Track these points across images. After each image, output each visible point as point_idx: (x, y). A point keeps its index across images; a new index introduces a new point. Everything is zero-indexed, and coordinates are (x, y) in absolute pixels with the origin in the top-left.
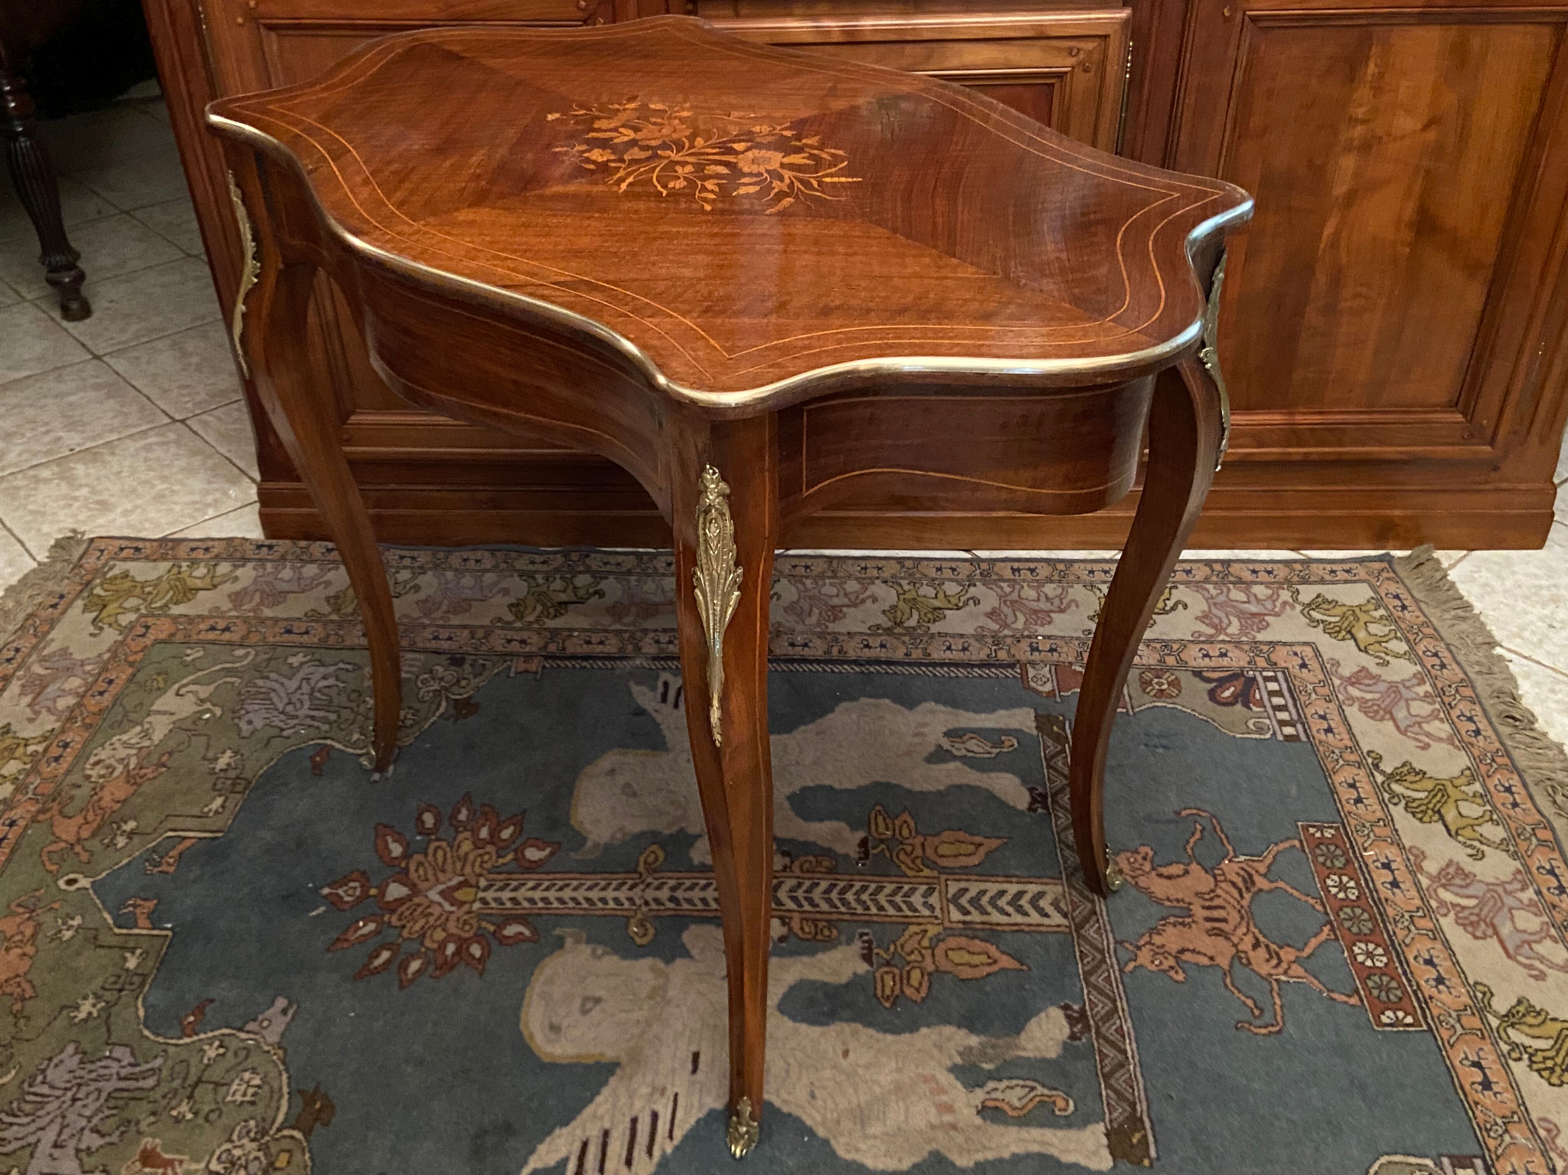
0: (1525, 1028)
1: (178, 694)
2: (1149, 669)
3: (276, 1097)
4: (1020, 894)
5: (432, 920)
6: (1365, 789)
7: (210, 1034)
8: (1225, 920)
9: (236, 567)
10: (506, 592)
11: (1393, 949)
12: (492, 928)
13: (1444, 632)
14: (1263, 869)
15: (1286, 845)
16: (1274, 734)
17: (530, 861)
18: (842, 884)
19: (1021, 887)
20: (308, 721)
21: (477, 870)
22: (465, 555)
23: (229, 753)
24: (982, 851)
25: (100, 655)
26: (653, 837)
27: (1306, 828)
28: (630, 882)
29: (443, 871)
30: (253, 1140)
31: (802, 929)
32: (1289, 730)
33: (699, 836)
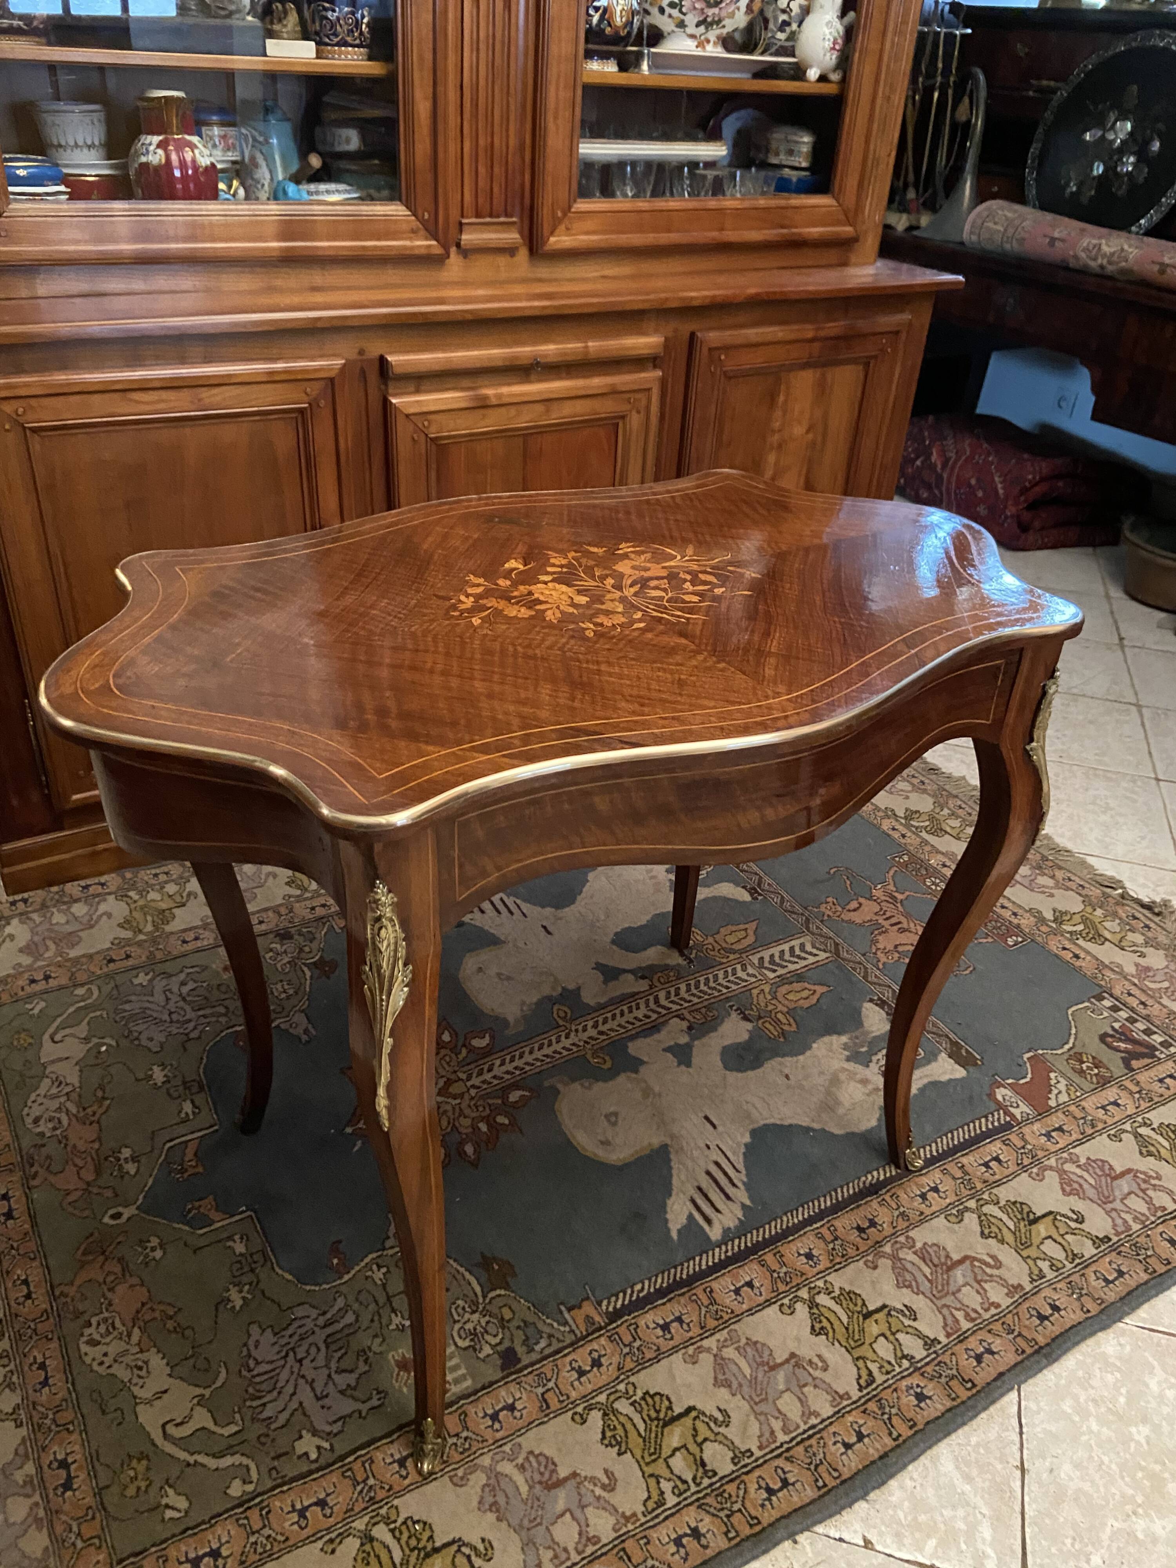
0: (1067, 923)
1: (56, 1042)
3: (459, 1277)
4: (792, 949)
5: (450, 1114)
6: (901, 829)
7: (363, 1264)
8: (900, 923)
12: (498, 1101)
14: (893, 889)
15: (892, 871)
17: (483, 1048)
18: (692, 982)
19: (789, 944)
20: (203, 1020)
21: (449, 1069)
23: (157, 1068)
24: (751, 932)
26: (549, 1001)
27: (893, 859)
28: (563, 1034)
30: (473, 1312)
31: (695, 1018)
33: (579, 988)
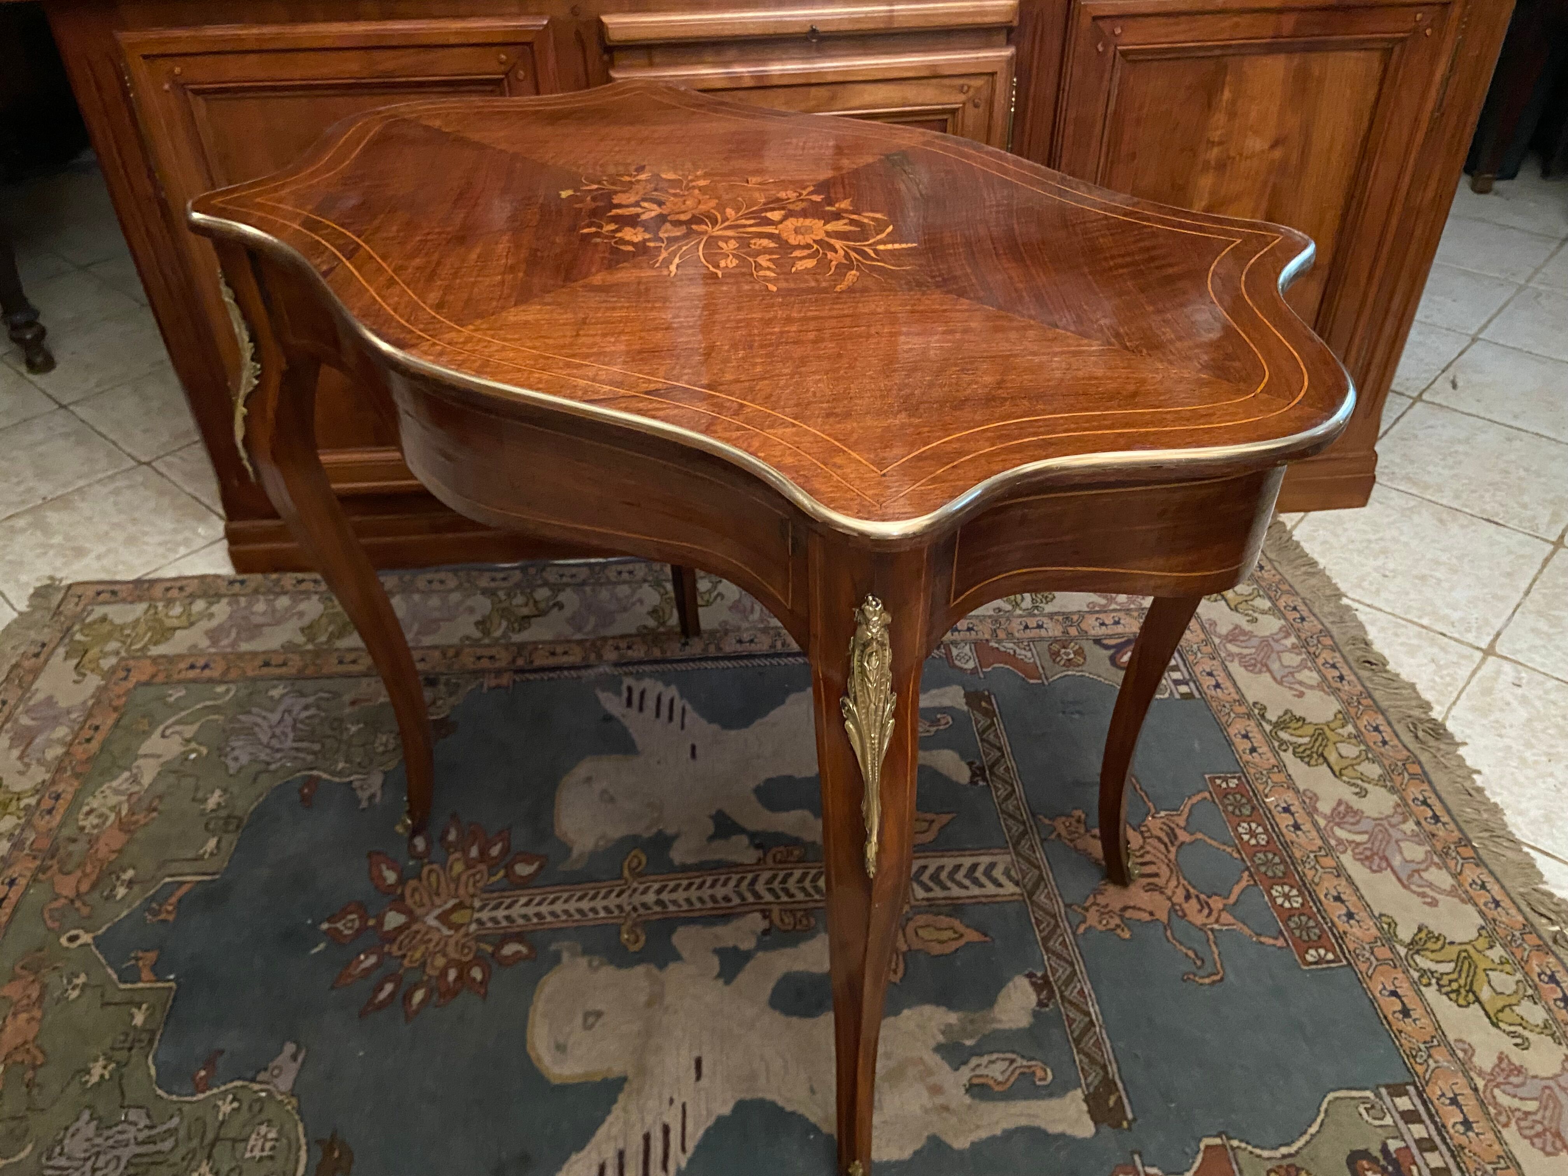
0: (1428, 953)
1: (163, 736)
2: (1056, 640)
3: (294, 1151)
4: (974, 867)
5: (431, 945)
6: (1257, 738)
7: (223, 1088)
8: (1156, 875)
9: (211, 604)
10: (471, 610)
11: (1305, 888)
12: (490, 949)
13: (1298, 587)
14: (1182, 823)
15: (1198, 797)
16: (1171, 693)
17: (521, 877)
18: (812, 872)
19: (974, 860)
20: (294, 753)
21: (471, 890)
22: (429, 576)
23: (218, 793)
24: (936, 827)
25: (84, 703)
27: (1212, 780)
28: (617, 889)
29: (438, 894)
31: (782, 920)
32: (1184, 689)
33: (676, 836)
